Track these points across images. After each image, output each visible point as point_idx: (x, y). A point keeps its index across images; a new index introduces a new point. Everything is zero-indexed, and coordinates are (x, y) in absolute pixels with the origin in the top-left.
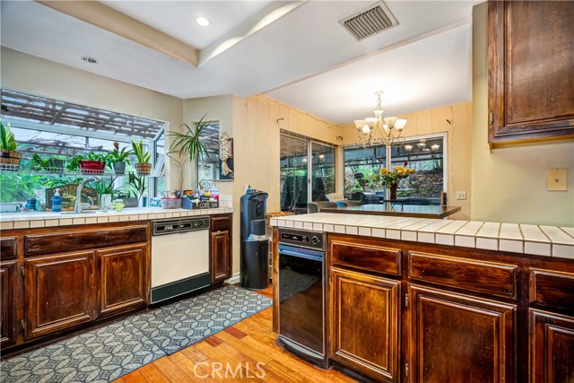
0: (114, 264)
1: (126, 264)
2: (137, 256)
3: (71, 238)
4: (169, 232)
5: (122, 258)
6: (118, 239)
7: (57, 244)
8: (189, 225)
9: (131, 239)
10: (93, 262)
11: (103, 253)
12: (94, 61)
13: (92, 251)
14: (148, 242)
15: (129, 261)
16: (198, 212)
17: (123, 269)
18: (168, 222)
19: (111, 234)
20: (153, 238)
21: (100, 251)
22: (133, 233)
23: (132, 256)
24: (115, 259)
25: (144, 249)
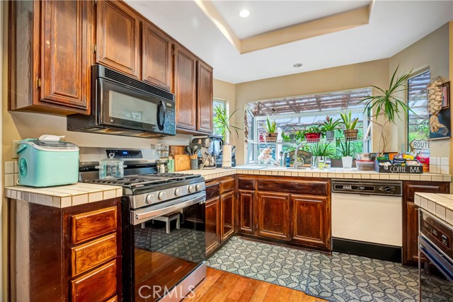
0: (302, 207)
1: (310, 209)
2: (319, 206)
3: (277, 184)
4: (347, 192)
5: (307, 204)
6: (304, 189)
7: (270, 186)
8: (372, 189)
9: (314, 191)
10: (288, 201)
11: (294, 197)
12: (300, 65)
13: (287, 195)
14: (329, 197)
15: (312, 208)
16: (385, 176)
17: (308, 212)
18: (347, 182)
19: (300, 185)
20: (332, 194)
21: (293, 195)
22: (315, 187)
23: (315, 205)
24: (302, 204)
25: (325, 201)
